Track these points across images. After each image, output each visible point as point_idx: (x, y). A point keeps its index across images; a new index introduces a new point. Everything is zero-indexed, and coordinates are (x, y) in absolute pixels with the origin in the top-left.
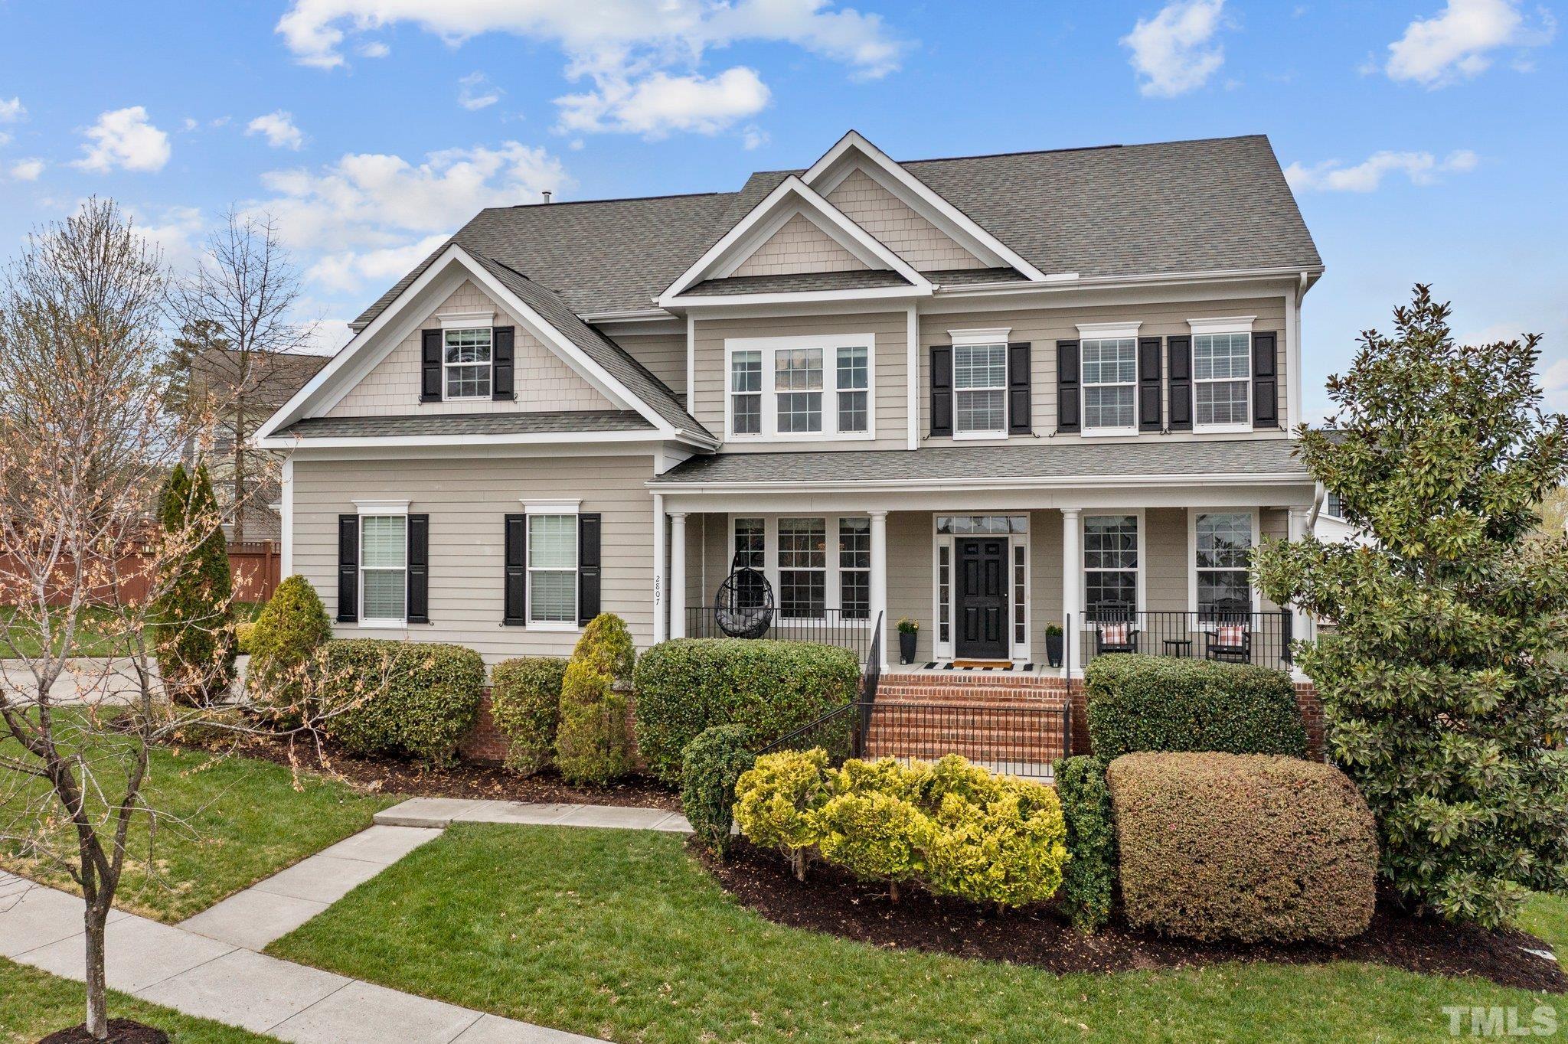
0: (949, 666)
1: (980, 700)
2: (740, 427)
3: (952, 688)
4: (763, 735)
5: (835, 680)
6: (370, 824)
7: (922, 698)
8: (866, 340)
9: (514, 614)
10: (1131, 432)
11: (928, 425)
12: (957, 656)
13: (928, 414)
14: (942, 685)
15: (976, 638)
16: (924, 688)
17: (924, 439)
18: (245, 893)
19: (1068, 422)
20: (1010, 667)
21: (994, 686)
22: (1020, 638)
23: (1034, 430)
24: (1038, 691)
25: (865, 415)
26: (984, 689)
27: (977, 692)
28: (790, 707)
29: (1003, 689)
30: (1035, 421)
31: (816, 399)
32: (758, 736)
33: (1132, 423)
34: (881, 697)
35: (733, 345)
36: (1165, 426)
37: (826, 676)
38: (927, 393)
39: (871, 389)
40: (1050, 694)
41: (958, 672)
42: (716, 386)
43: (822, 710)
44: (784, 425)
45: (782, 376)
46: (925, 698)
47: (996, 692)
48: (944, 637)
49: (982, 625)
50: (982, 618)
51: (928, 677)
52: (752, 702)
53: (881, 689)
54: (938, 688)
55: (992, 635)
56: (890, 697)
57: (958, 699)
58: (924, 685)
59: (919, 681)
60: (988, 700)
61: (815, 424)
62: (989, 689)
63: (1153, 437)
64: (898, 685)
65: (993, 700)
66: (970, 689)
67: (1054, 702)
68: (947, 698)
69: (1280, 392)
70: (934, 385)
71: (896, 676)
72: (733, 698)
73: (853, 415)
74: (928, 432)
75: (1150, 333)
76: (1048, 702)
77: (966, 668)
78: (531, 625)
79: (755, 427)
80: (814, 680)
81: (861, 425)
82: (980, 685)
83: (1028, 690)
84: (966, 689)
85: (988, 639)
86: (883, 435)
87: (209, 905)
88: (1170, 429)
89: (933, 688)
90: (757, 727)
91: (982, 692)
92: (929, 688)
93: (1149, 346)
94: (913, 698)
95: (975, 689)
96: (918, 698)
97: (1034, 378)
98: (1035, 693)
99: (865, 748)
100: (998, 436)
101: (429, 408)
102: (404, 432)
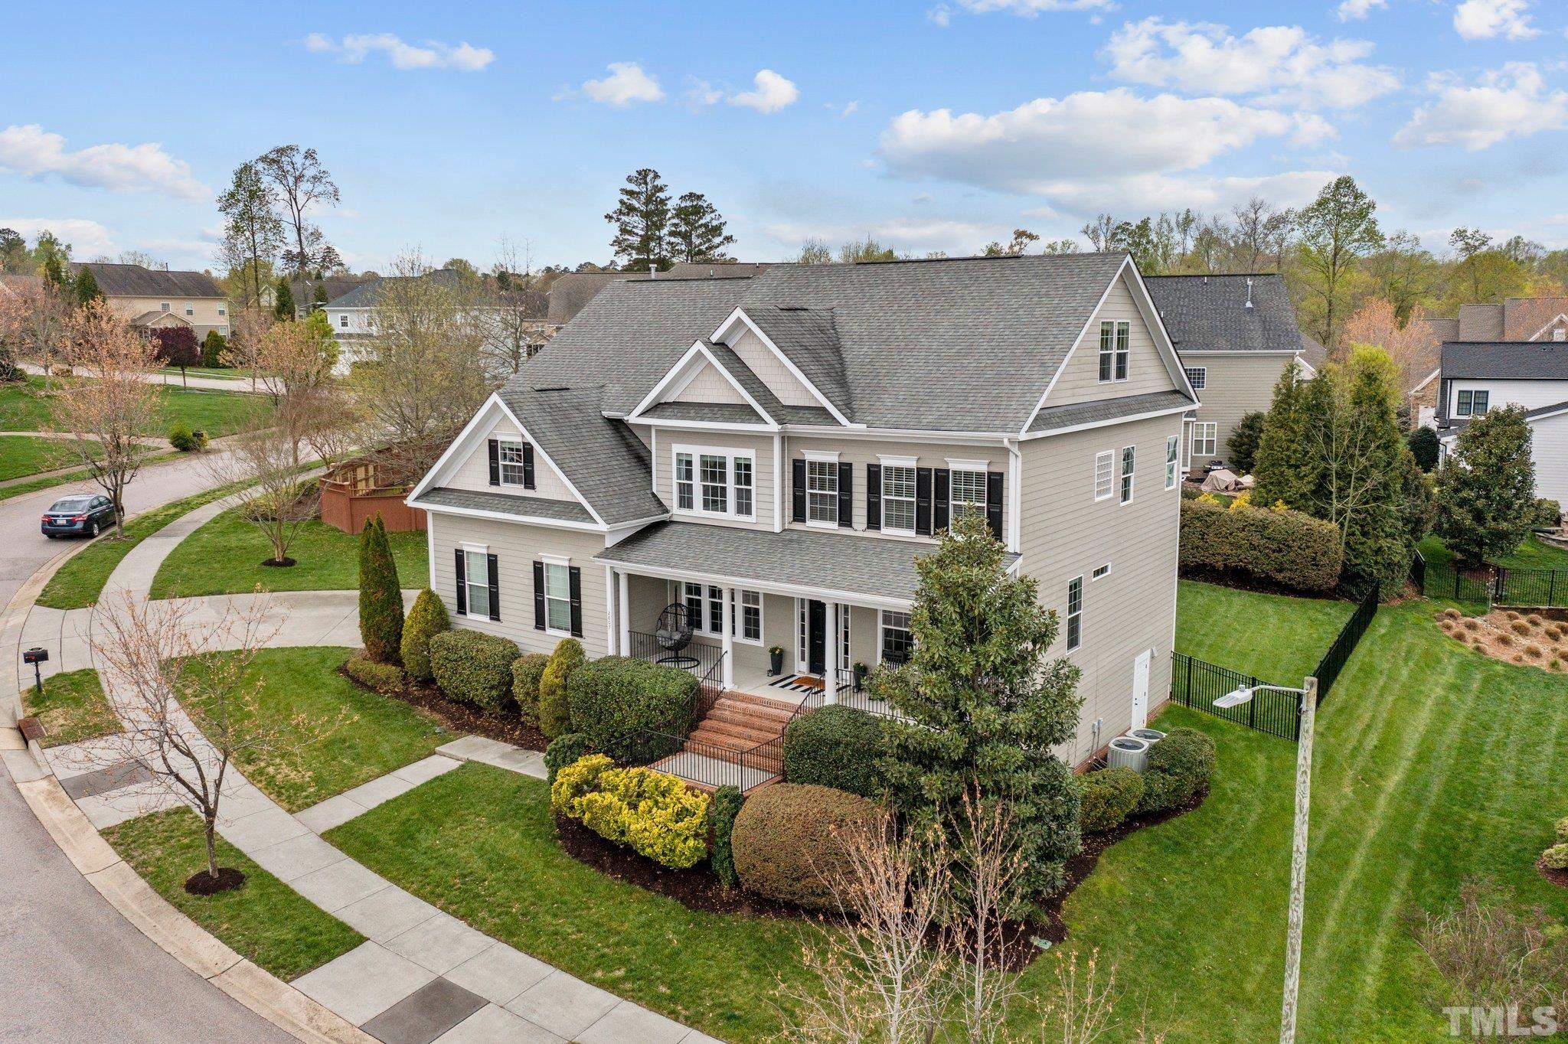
3: (758, 707)
6: (433, 753)
8: (748, 453)
9: (540, 624)
11: (790, 513)
12: (810, 672)
13: (791, 506)
16: (743, 705)
17: (787, 524)
18: (338, 797)
19: (873, 522)
23: (853, 524)
25: (750, 505)
26: (776, 711)
27: (769, 713)
30: (854, 518)
33: (911, 528)
34: (716, 708)
35: (678, 448)
36: (932, 532)
38: (791, 491)
39: (754, 488)
42: (668, 476)
44: (706, 506)
47: (779, 715)
48: (803, 659)
51: (750, 697)
53: (719, 703)
57: (756, 716)
58: (745, 702)
59: (744, 698)
61: (723, 508)
62: (778, 711)
66: (768, 710)
69: (1004, 517)
70: (795, 486)
71: (734, 693)
74: (791, 519)
75: (924, 465)
78: (547, 630)
81: (748, 512)
82: (775, 708)
84: (765, 709)
86: (761, 520)
87: (315, 803)
88: (935, 534)
91: (772, 713)
95: (770, 710)
97: (854, 488)
100: (832, 526)
101: (494, 490)
102: (478, 506)
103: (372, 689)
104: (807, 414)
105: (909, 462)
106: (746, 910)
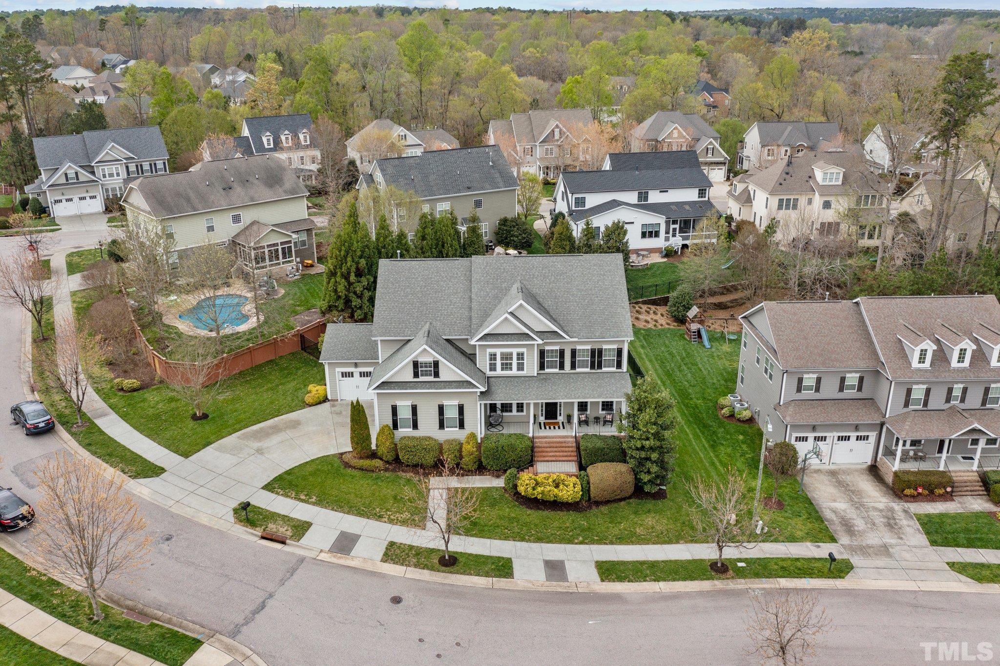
2: (491, 370)
6: (429, 489)
8: (524, 350)
9: (442, 426)
10: (588, 370)
11: (539, 368)
13: (539, 366)
17: (538, 372)
19: (573, 366)
22: (560, 415)
23: (565, 369)
25: (524, 367)
30: (565, 367)
31: (511, 364)
33: (588, 368)
36: (596, 368)
38: (539, 361)
39: (525, 362)
42: (485, 360)
44: (502, 369)
45: (502, 359)
47: (559, 441)
48: (542, 415)
51: (544, 436)
56: (537, 444)
58: (543, 439)
61: (511, 369)
63: (593, 371)
69: (622, 361)
70: (541, 359)
71: (536, 436)
73: (520, 367)
74: (539, 370)
78: (446, 429)
79: (495, 370)
81: (523, 369)
83: (566, 439)
86: (528, 372)
87: (425, 523)
89: (545, 440)
93: (593, 351)
97: (565, 357)
100: (557, 370)
101: (416, 380)
102: (411, 388)
103: (373, 471)
104: (549, 335)
105: (589, 347)
106: (594, 507)
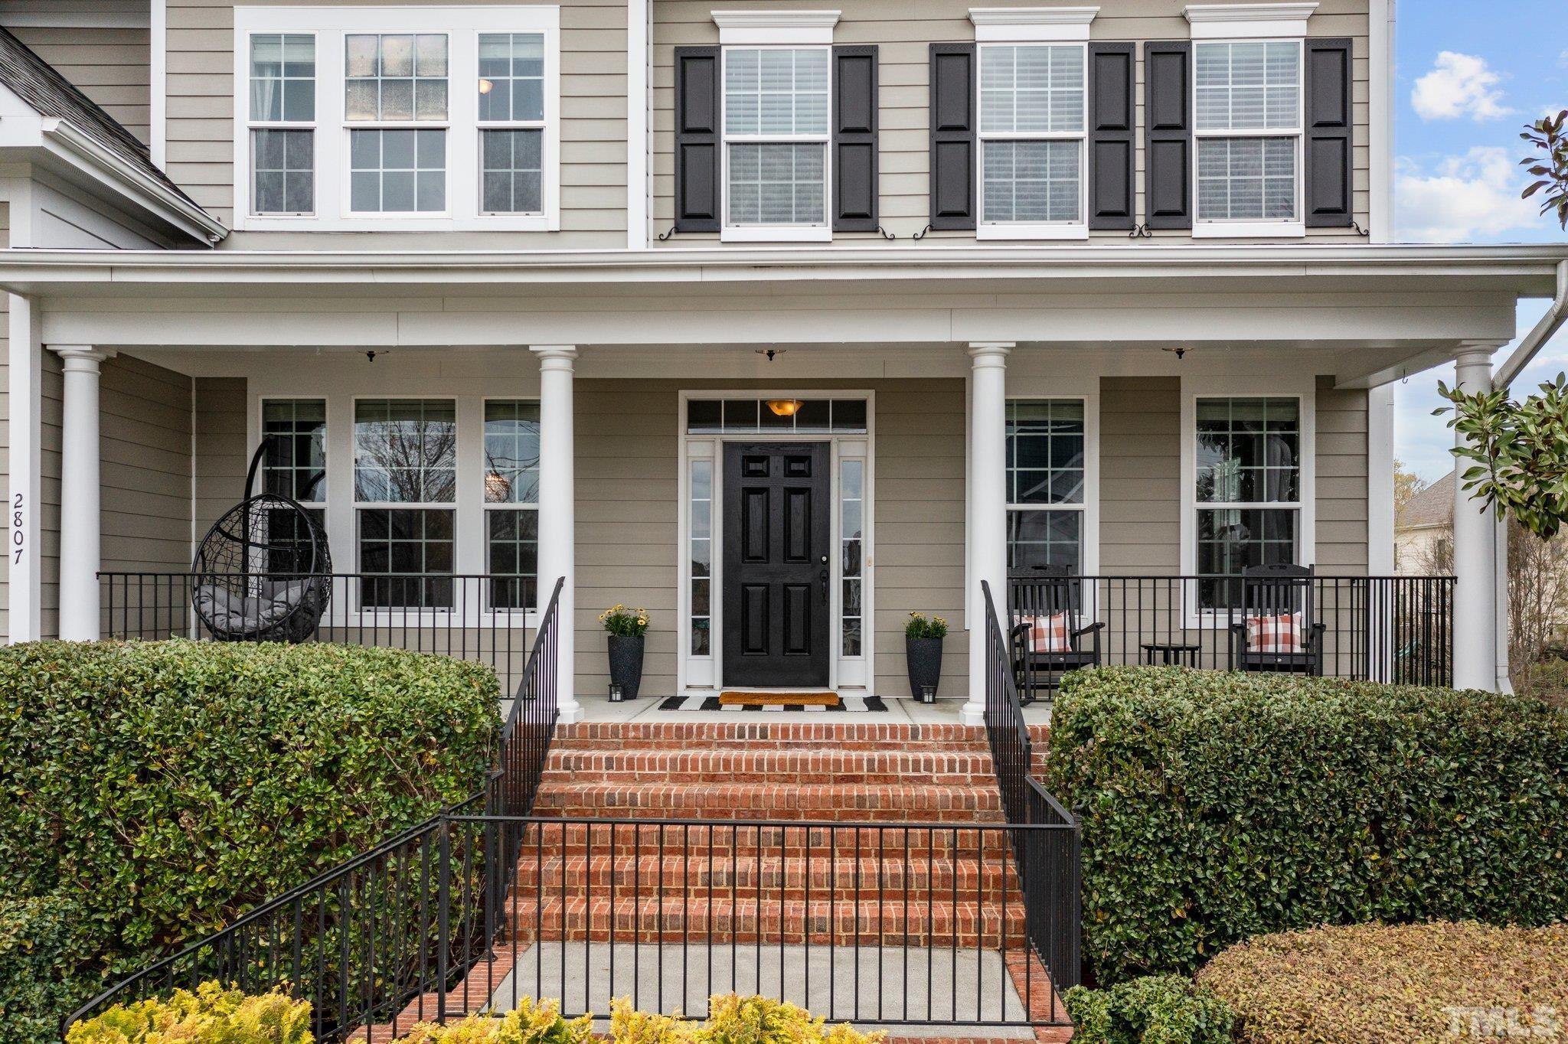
0: (712, 704)
1: (789, 779)
2: (268, 198)
3: (724, 753)
4: (225, 892)
5: (421, 741)
7: (653, 779)
8: (540, 20)
10: (1074, 232)
11: (669, 209)
12: (726, 682)
13: (669, 187)
14: (700, 745)
15: (765, 647)
16: (659, 754)
17: (662, 239)
20: (837, 705)
21: (818, 746)
22: (853, 647)
23: (884, 224)
24: (921, 756)
25: (538, 178)
26: (799, 753)
27: (782, 762)
28: (298, 817)
29: (842, 754)
30: (886, 207)
31: (433, 142)
32: (211, 894)
33: (1073, 216)
34: (555, 778)
35: (253, 20)
36: (1140, 221)
37: (396, 733)
38: (669, 143)
39: (550, 124)
40: (951, 762)
41: (732, 716)
42: (216, 108)
43: (386, 825)
44: (363, 197)
45: (359, 89)
46: (661, 778)
47: (826, 762)
49: (777, 621)
50: (777, 602)
51: (668, 728)
52: (193, 806)
53: (556, 762)
54: (691, 753)
55: (797, 641)
56: (578, 778)
57: (737, 778)
58: (659, 746)
59: (647, 737)
60: (809, 780)
61: (433, 198)
62: (810, 754)
63: (1116, 244)
64: (599, 747)
65: (820, 780)
66: (766, 754)
67: (960, 782)
68: (712, 778)
69: (1357, 159)
70: (683, 128)
71: (594, 727)
72: (136, 795)
73: (512, 179)
74: (671, 224)
75: (1112, 33)
76: (946, 782)
77: (747, 708)
79: (303, 202)
80: (364, 745)
82: (786, 746)
83: (899, 755)
84: (756, 754)
85: (787, 647)
86: (575, 220)
88: (1149, 227)
89: (678, 753)
90: (211, 871)
91: (793, 761)
92: (670, 754)
93: (1109, 60)
94: (632, 778)
95: (778, 754)
96: (644, 779)
97: (885, 119)
98: (916, 762)
99: (503, 919)
